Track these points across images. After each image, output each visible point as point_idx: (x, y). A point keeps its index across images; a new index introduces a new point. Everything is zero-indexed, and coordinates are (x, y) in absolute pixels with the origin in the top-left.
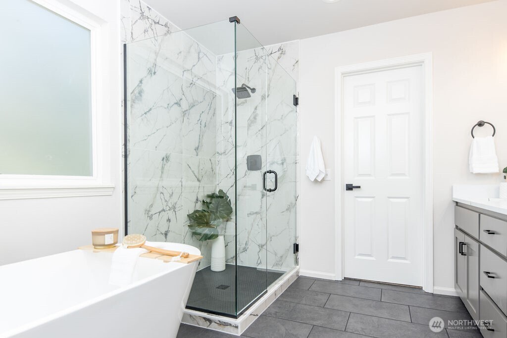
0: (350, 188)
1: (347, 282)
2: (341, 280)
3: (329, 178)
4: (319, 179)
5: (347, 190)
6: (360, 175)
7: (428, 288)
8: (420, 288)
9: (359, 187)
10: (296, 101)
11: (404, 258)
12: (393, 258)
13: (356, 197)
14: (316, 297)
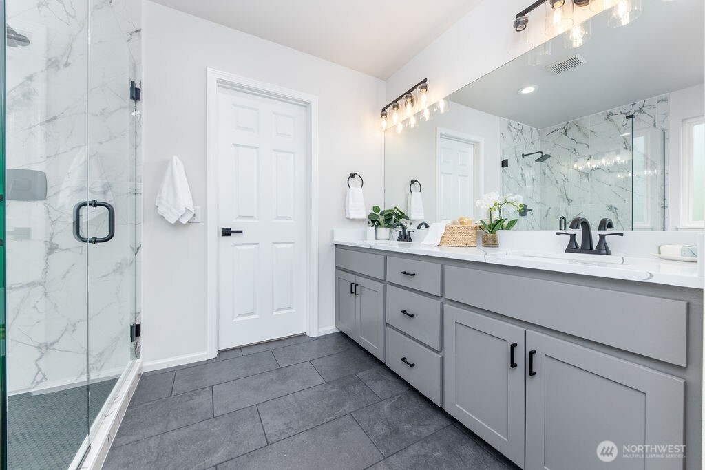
0: (227, 232)
1: (224, 356)
2: (216, 356)
3: (198, 219)
4: (184, 221)
5: (223, 235)
6: (240, 217)
7: (313, 333)
8: (304, 335)
9: (241, 232)
10: (136, 94)
11: (289, 308)
12: (278, 310)
13: (235, 244)
14: (191, 402)
